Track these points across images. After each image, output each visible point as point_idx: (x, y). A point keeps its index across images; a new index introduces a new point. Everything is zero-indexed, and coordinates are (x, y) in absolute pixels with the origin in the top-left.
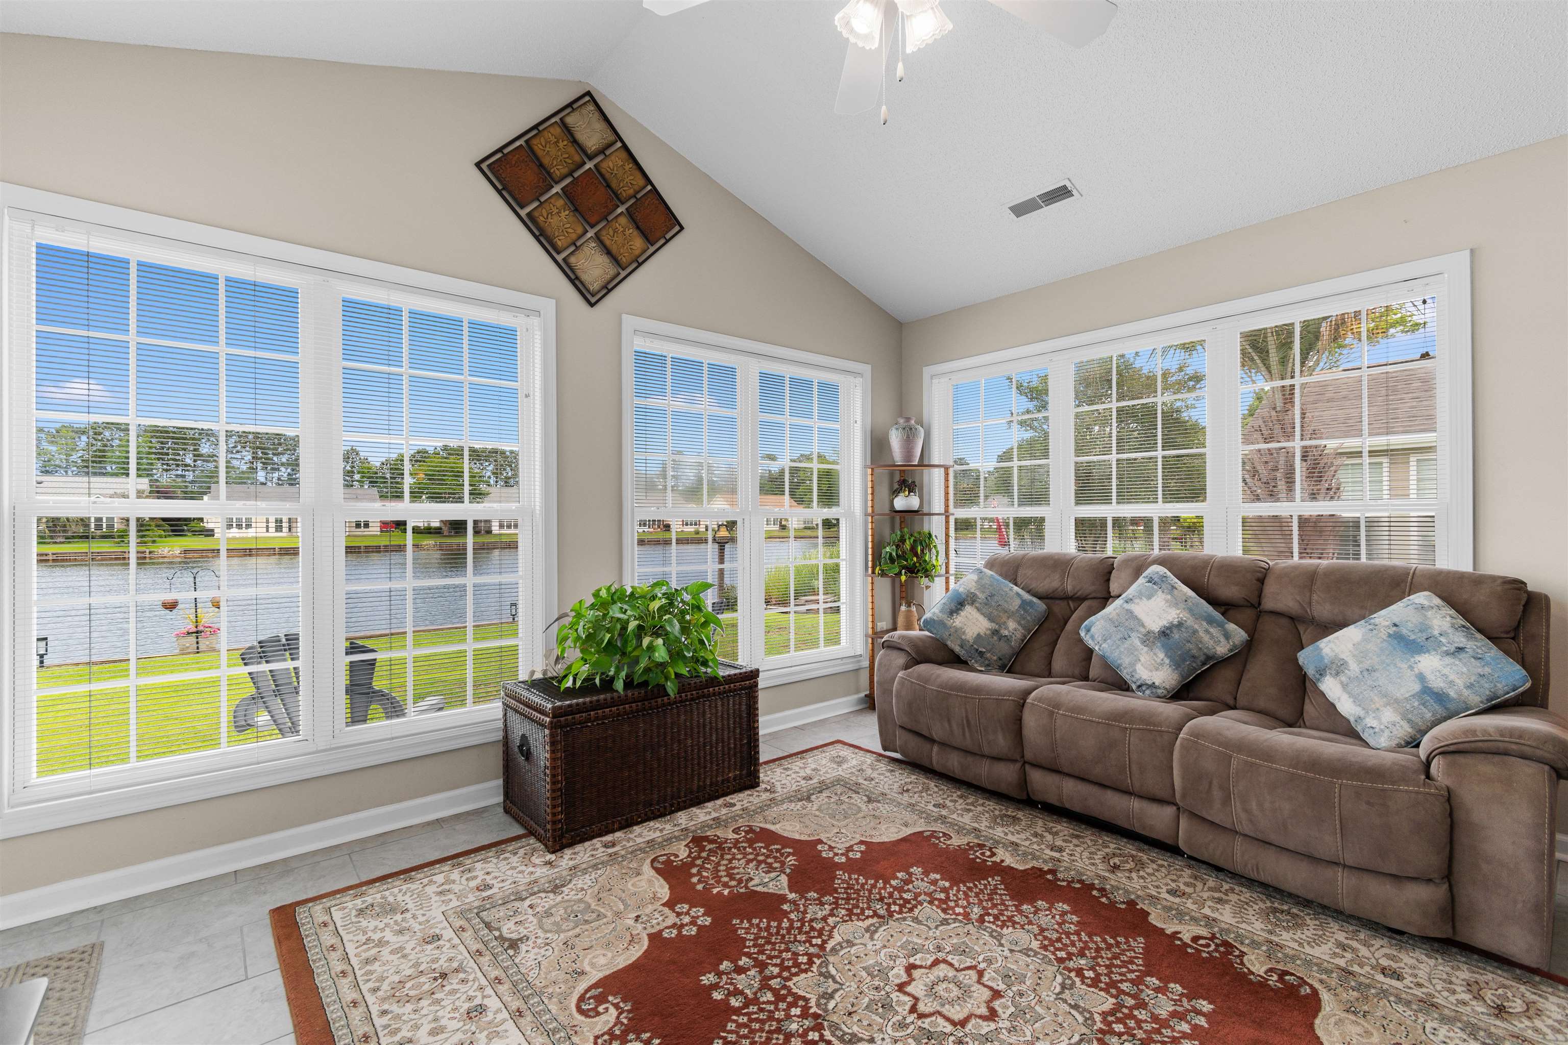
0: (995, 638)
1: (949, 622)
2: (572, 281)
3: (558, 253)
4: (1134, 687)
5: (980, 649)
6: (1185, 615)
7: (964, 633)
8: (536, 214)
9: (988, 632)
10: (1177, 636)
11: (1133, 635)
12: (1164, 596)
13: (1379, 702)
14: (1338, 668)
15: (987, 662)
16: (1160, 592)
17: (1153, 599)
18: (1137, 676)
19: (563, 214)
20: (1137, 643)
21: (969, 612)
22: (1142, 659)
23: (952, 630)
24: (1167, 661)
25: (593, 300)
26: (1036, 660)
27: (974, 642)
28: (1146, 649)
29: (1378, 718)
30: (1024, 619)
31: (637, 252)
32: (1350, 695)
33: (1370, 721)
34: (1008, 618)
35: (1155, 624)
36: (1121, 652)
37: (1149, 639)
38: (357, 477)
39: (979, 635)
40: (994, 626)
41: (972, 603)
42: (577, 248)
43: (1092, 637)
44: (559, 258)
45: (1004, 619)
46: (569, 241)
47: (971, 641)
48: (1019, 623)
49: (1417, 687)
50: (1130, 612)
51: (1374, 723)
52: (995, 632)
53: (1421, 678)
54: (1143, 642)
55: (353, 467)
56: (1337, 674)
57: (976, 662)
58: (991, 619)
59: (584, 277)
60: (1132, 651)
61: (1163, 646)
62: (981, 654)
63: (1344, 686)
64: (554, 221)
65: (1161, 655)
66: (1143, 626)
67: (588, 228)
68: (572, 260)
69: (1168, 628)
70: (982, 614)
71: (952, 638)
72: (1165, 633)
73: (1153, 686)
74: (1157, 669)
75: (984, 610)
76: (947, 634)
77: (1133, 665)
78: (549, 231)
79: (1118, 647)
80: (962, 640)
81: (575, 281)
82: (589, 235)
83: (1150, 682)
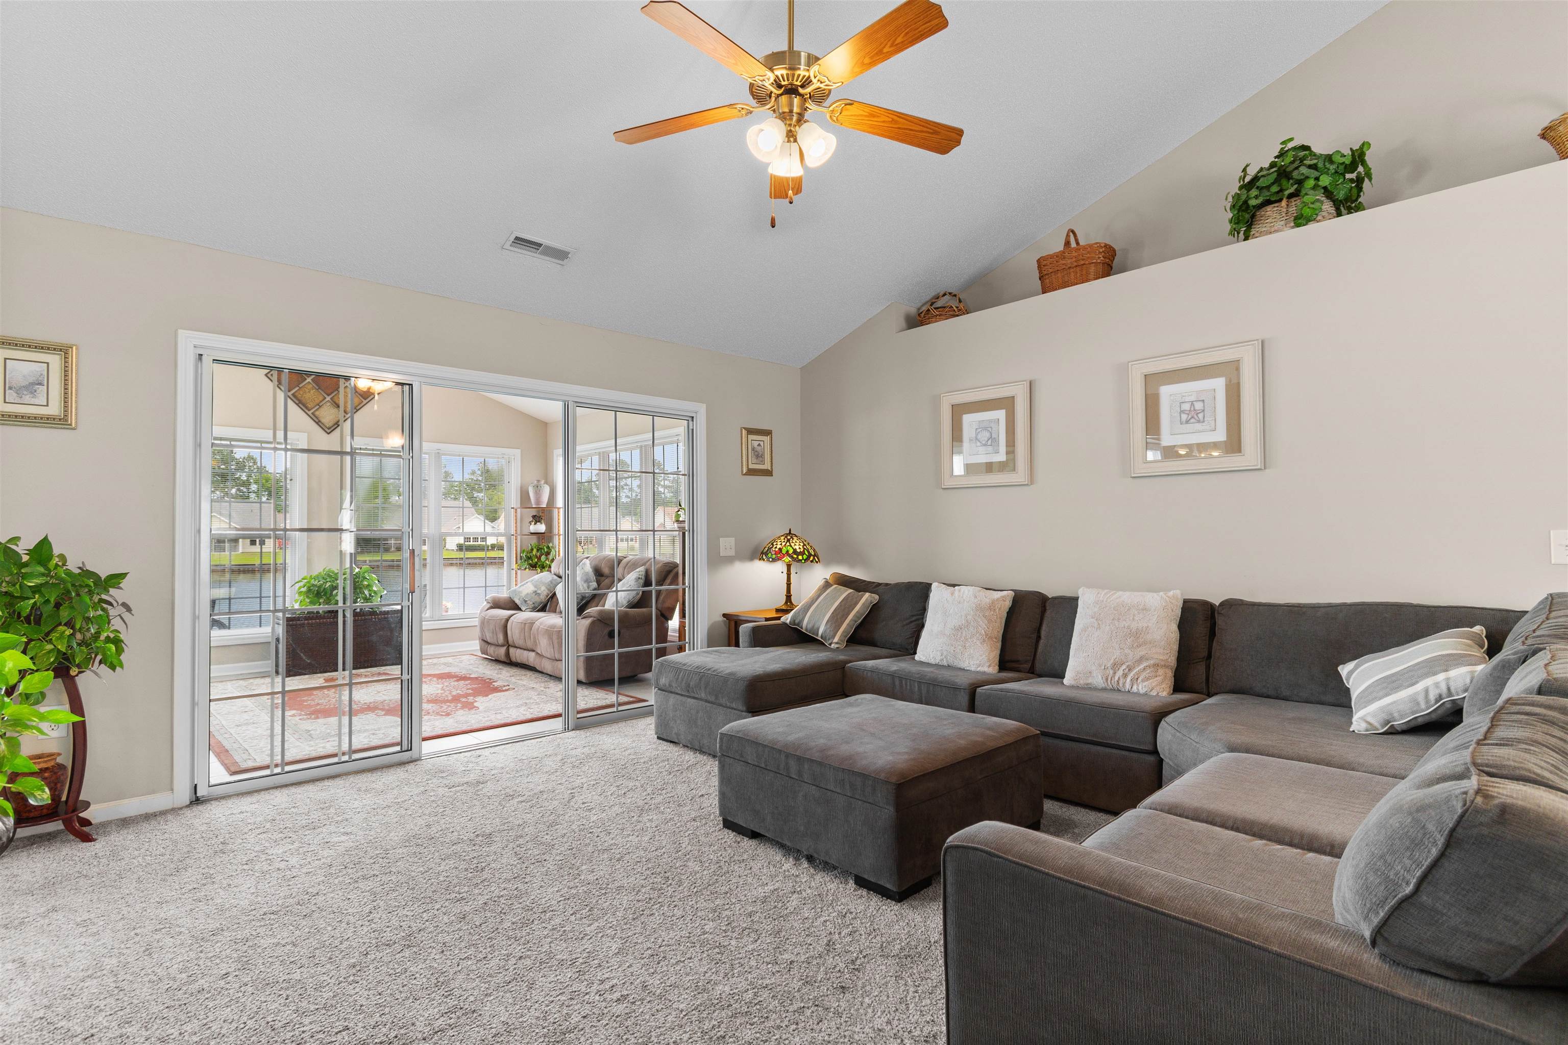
2: (317, 423)
3: (309, 410)
8: (297, 394)
19: (312, 392)
25: (328, 431)
31: (357, 404)
38: (254, 487)
42: (320, 407)
44: (310, 413)
46: (315, 404)
55: (249, 476)
59: (323, 420)
64: (307, 396)
67: (326, 396)
68: (317, 413)
78: (304, 401)
81: (318, 422)
82: (327, 399)
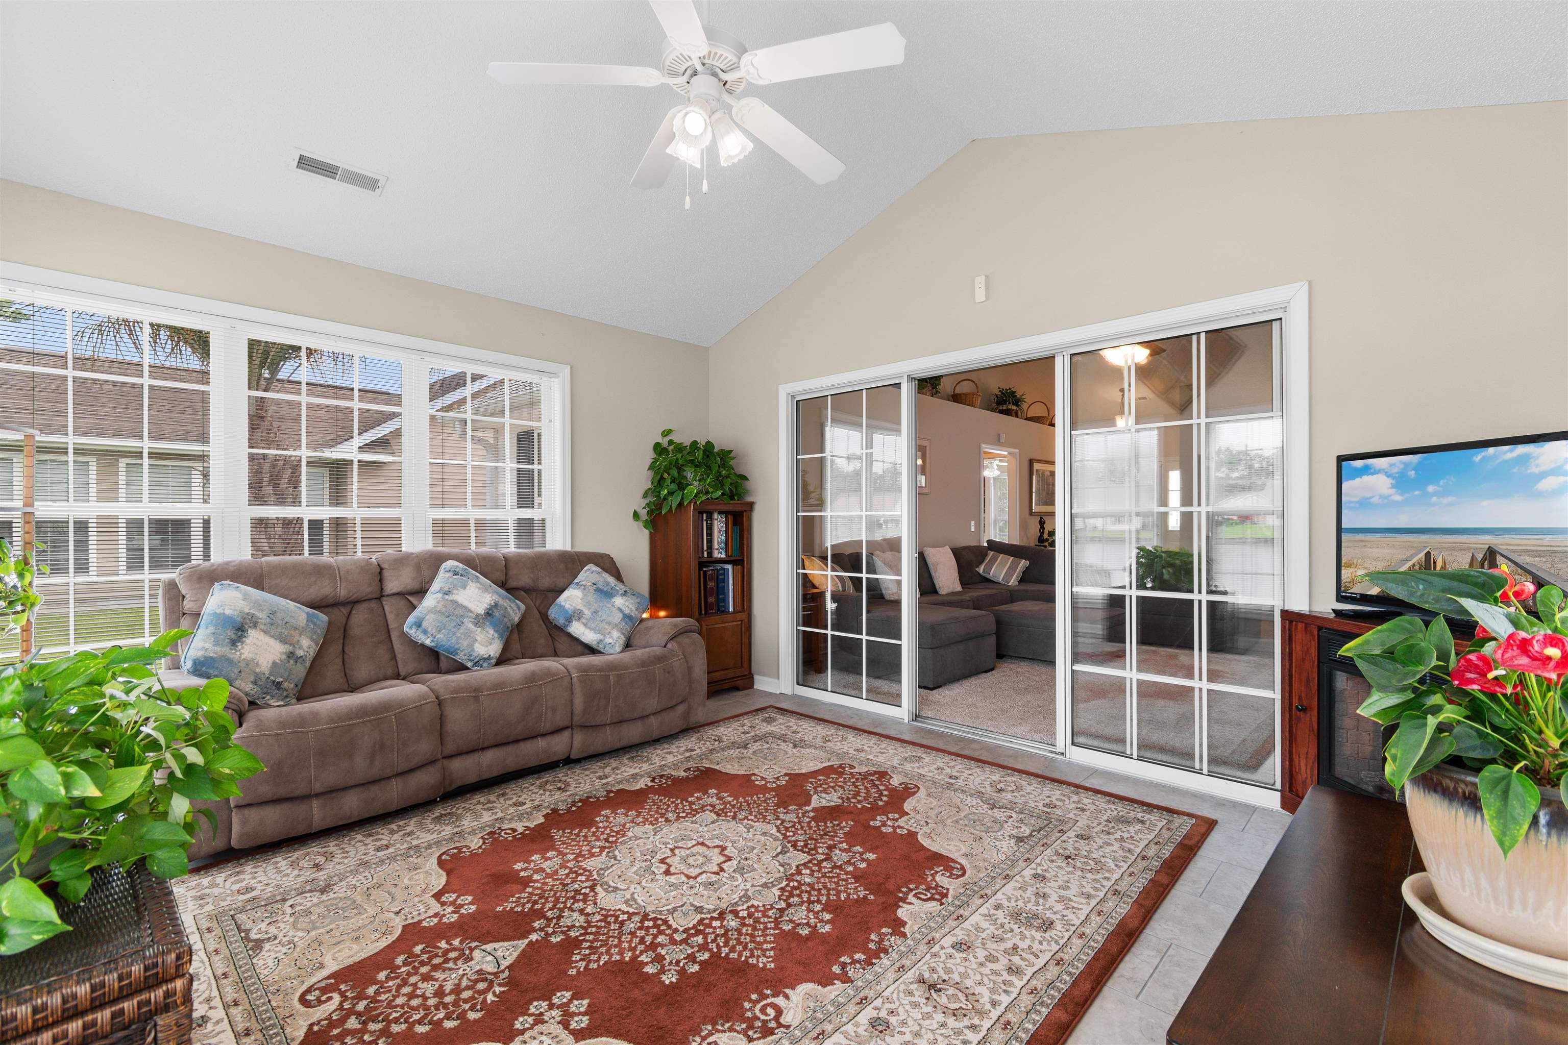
0: (292, 662)
1: (235, 655)
4: (469, 664)
5: (277, 680)
6: (496, 597)
7: (257, 665)
9: (284, 657)
10: (497, 614)
11: (465, 620)
12: (475, 585)
13: (608, 628)
14: (577, 615)
15: (285, 693)
16: (470, 582)
17: (468, 587)
18: (475, 654)
20: (471, 626)
21: (254, 637)
22: (478, 638)
23: (242, 665)
24: (496, 635)
26: (332, 673)
27: (270, 674)
28: (479, 629)
29: (611, 637)
30: (315, 633)
32: (591, 629)
33: (608, 640)
34: (300, 635)
35: (480, 609)
36: (458, 638)
37: (479, 621)
39: (274, 663)
40: (288, 648)
41: (255, 625)
43: (425, 632)
45: (297, 638)
47: (267, 673)
48: (312, 639)
49: (621, 616)
50: (454, 602)
51: (610, 641)
52: (291, 655)
53: (620, 610)
54: (476, 625)
56: (579, 619)
57: (273, 697)
58: (283, 640)
60: (468, 634)
61: (491, 624)
62: (278, 685)
63: (585, 625)
65: (492, 632)
66: (471, 612)
69: (490, 609)
70: (272, 637)
71: (243, 674)
72: (489, 613)
73: (489, 658)
74: (491, 644)
75: (272, 632)
76: (236, 671)
77: (471, 646)
79: (454, 634)
80: (257, 674)
83: (486, 656)
